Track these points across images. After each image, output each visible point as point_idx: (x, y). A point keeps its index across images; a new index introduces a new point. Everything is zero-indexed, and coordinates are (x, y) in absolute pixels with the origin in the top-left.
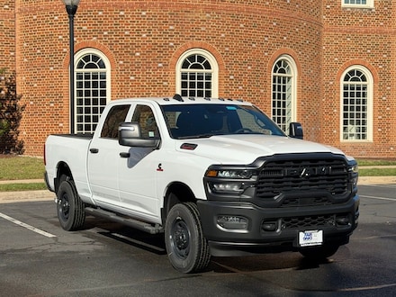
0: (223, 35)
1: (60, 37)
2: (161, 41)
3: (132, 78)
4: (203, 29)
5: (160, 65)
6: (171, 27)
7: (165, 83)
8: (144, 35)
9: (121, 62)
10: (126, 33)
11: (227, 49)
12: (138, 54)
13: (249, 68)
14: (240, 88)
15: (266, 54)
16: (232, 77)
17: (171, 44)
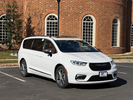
0: (97, 10)
1: (42, 9)
2: (77, 11)
3: (67, 24)
4: (91, 7)
5: (76, 19)
6: (80, 7)
7: (78, 26)
8: (71, 9)
9: (63, 18)
10: (65, 8)
11: (99, 15)
12: (69, 16)
13: (106, 21)
14: (103, 28)
15: (111, 16)
16: (100, 24)
17: (80, 12)
